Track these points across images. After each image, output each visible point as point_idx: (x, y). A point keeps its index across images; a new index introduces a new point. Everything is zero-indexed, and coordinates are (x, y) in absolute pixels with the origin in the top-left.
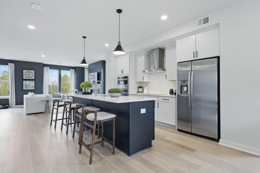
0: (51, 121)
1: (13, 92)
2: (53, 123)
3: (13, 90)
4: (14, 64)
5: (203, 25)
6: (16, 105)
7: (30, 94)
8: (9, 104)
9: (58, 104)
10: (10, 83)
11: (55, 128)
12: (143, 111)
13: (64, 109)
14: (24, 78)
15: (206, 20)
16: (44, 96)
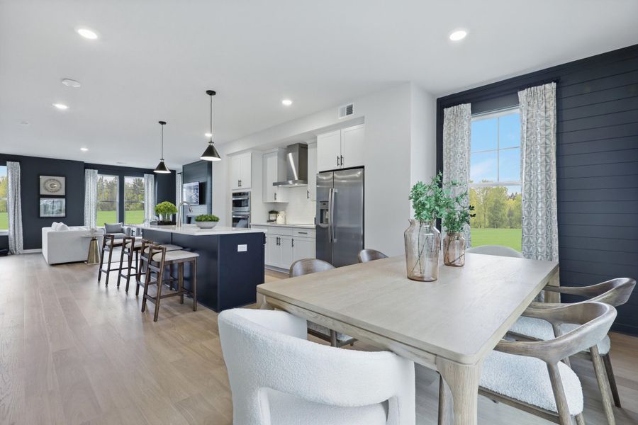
0: (100, 272)
1: (18, 222)
2: (104, 275)
3: (18, 218)
4: (18, 163)
5: (346, 116)
6: (24, 249)
7: (56, 226)
8: (10, 247)
9: (112, 242)
10: (10, 204)
11: (107, 283)
12: (242, 248)
13: (123, 250)
14: (43, 192)
15: (350, 111)
16: (86, 230)
